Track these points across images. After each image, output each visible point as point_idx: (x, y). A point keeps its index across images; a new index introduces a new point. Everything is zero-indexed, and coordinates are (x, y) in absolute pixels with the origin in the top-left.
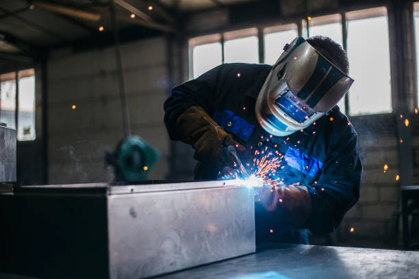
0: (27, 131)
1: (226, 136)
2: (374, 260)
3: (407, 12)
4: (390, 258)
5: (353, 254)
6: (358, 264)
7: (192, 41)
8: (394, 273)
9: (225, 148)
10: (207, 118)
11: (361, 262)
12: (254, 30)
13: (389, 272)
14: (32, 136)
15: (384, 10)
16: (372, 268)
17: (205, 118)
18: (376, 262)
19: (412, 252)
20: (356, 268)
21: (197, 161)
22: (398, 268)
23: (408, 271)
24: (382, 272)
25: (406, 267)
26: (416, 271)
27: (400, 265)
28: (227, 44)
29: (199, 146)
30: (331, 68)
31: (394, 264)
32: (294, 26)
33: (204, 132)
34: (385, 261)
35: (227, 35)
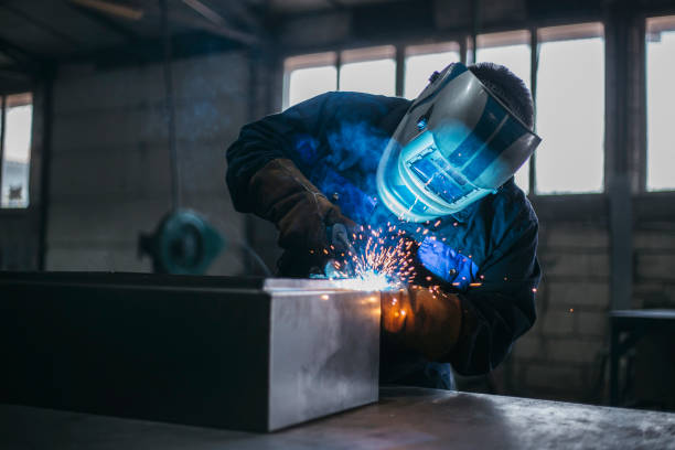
0: (15, 193)
1: (331, 209)
2: (550, 418)
3: (635, 33)
4: (576, 416)
5: (518, 408)
6: (523, 423)
7: (290, 62)
8: (578, 439)
9: (328, 228)
10: (300, 178)
11: (529, 419)
12: (389, 50)
13: (571, 436)
14: (23, 201)
15: (599, 27)
16: (544, 428)
17: (297, 179)
18: (552, 420)
19: (613, 409)
20: (519, 429)
21: (283, 251)
22: (585, 431)
23: (601, 436)
24: (561, 436)
25: (598, 430)
26: (615, 437)
27: (590, 427)
28: (345, 68)
29: (287, 225)
30: (507, 117)
31: (580, 425)
32: (454, 45)
33: (294, 202)
34: (566, 419)
35: (347, 54)
